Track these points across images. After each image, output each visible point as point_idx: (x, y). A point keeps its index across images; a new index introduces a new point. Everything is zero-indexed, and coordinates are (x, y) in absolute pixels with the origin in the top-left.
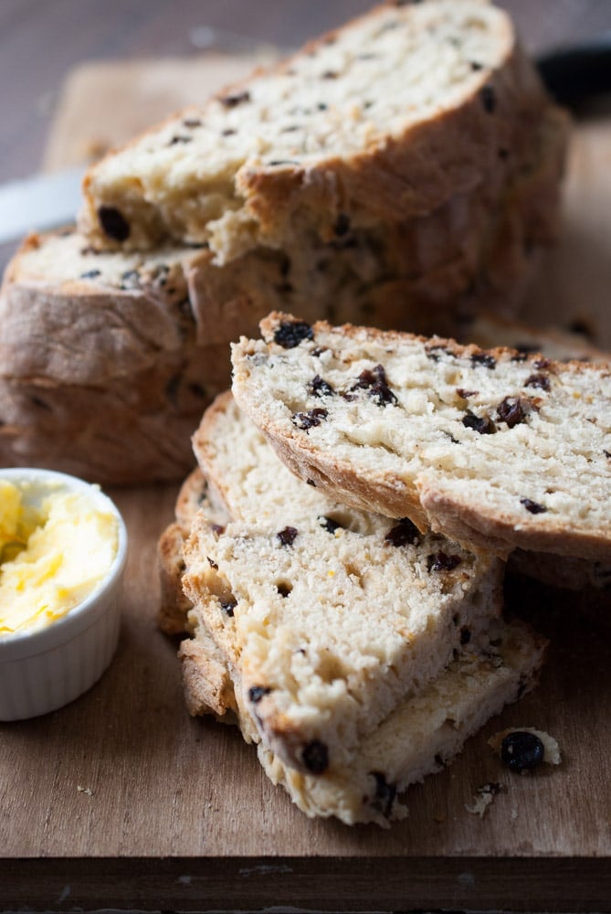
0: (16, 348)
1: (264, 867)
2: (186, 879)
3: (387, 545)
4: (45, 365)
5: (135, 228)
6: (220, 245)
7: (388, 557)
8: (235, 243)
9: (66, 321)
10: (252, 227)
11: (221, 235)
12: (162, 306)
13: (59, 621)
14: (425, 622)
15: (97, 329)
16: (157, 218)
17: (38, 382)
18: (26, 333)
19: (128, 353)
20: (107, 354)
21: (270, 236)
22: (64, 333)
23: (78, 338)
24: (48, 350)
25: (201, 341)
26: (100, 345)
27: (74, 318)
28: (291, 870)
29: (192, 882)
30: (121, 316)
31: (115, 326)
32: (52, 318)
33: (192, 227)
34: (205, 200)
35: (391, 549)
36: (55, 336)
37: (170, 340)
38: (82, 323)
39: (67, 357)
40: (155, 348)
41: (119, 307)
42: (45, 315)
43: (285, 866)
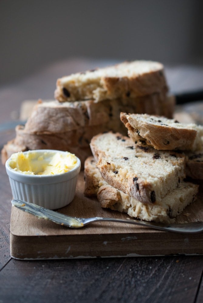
0: (39, 123)
1: (129, 237)
2: (105, 243)
3: (154, 159)
4: (47, 127)
5: (72, 95)
6: (96, 96)
7: (155, 161)
8: (101, 97)
9: (54, 115)
10: (105, 93)
11: (97, 94)
12: (81, 112)
13: (67, 172)
14: (171, 171)
15: (63, 117)
16: (78, 92)
17: (45, 133)
18: (43, 119)
19: (71, 124)
20: (66, 124)
21: (109, 96)
22: (54, 118)
23: (57, 120)
24: (49, 123)
25: (90, 124)
26: (64, 122)
27: (57, 114)
28: (136, 238)
29: (107, 244)
30: (70, 113)
31: (68, 116)
32: (51, 114)
33: (88, 94)
34: (92, 86)
35: (155, 160)
36: (51, 119)
37: (82, 123)
38: (59, 115)
39: (55, 125)
40: (78, 124)
41: (70, 111)
42: (48, 113)
43: (135, 237)
